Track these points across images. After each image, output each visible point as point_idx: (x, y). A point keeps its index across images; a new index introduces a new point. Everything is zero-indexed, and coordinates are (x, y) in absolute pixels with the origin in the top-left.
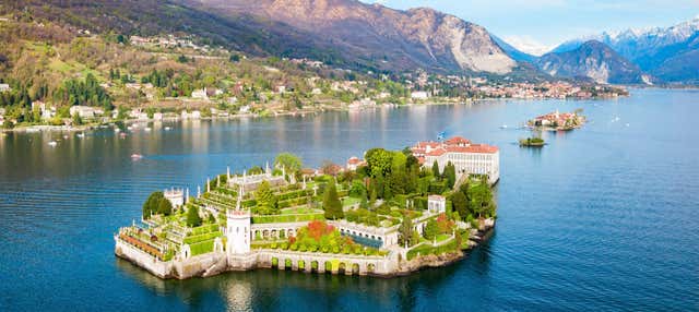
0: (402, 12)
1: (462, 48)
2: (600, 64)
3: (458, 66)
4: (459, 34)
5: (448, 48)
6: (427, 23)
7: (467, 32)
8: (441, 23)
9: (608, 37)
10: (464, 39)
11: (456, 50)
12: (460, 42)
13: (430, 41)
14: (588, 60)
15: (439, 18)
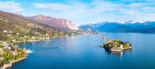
0: (59, 19)
1: (70, 26)
2: (90, 28)
3: (69, 29)
4: (69, 23)
5: (67, 25)
6: (63, 21)
7: (70, 23)
8: (66, 21)
9: (88, 24)
10: (70, 24)
11: (69, 26)
12: (69, 25)
13: (64, 24)
14: (88, 28)
15: (65, 20)
